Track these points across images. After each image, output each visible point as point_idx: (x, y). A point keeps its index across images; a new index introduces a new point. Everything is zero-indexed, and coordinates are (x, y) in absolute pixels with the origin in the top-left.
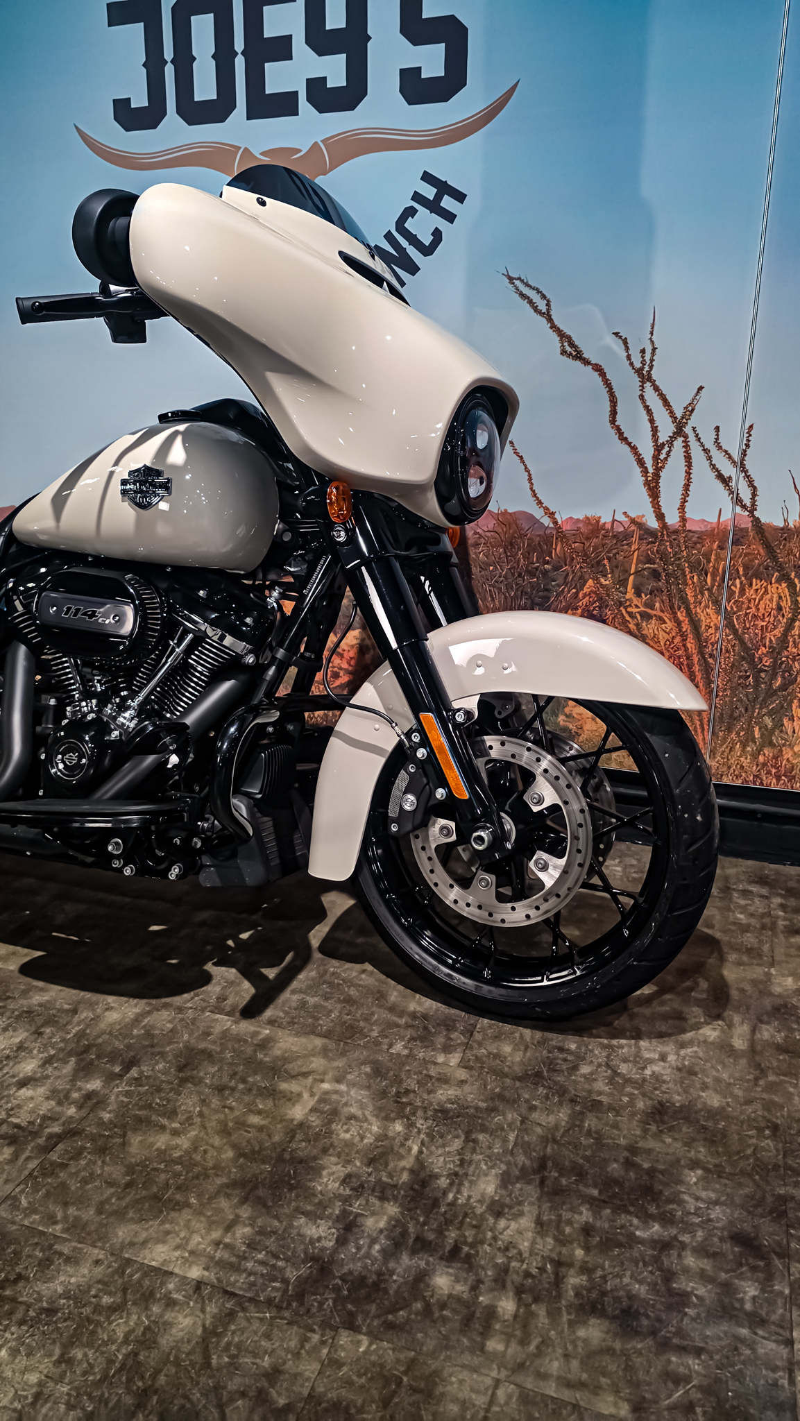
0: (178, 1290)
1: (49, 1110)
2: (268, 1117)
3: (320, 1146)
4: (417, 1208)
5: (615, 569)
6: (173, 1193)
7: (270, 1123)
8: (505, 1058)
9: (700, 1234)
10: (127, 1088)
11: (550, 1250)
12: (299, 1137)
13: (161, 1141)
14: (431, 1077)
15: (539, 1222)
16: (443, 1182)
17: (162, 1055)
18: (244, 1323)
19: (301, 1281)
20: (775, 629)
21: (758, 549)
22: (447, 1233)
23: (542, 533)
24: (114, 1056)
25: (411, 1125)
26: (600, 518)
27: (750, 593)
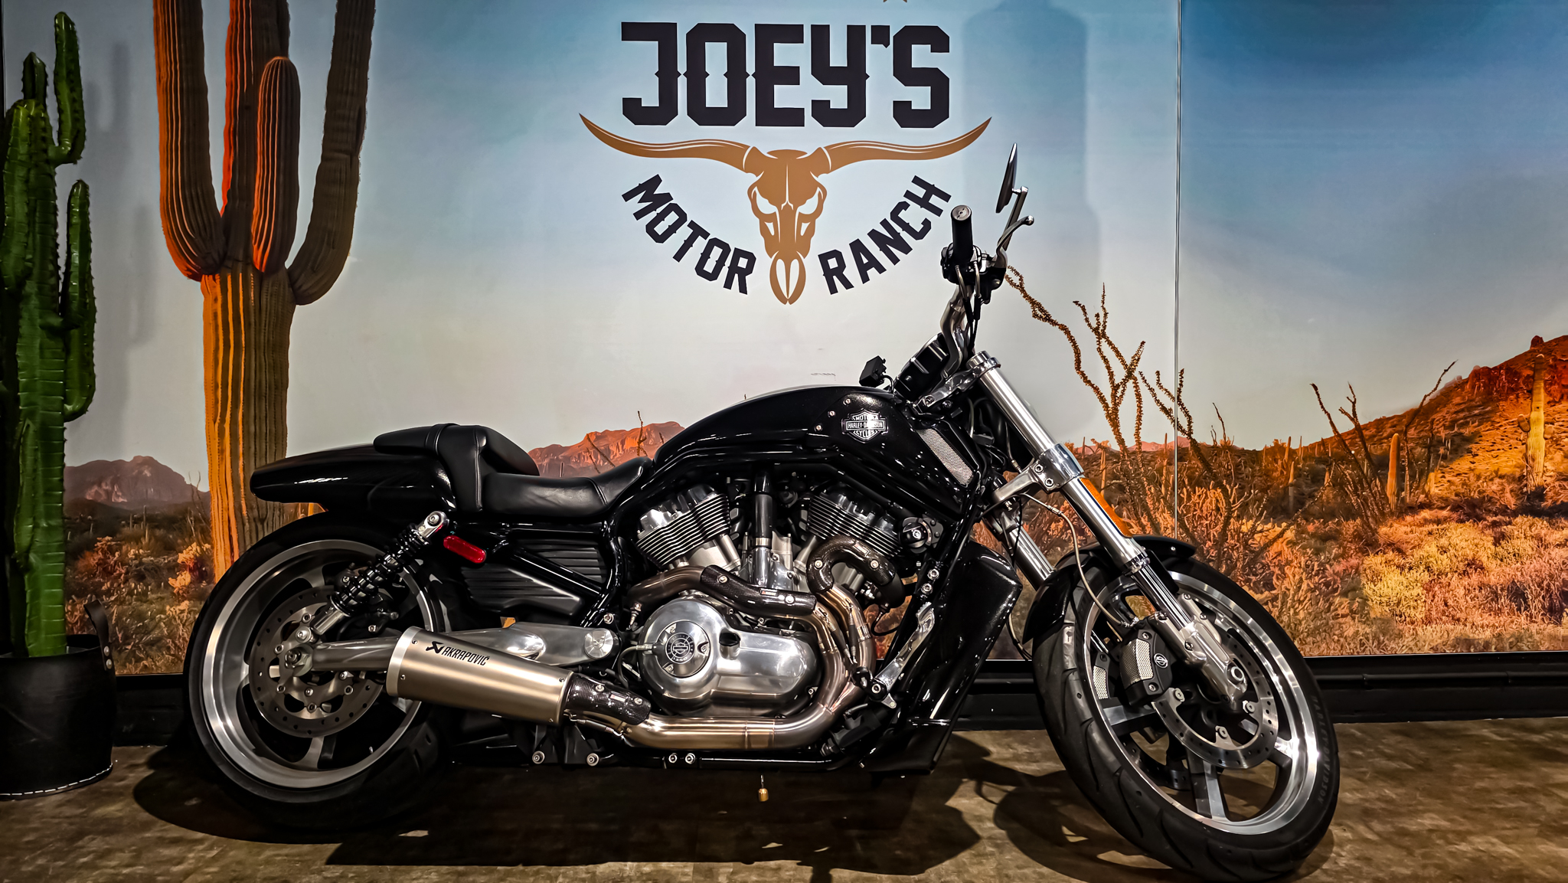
20: (1216, 526)
21: (1196, 463)
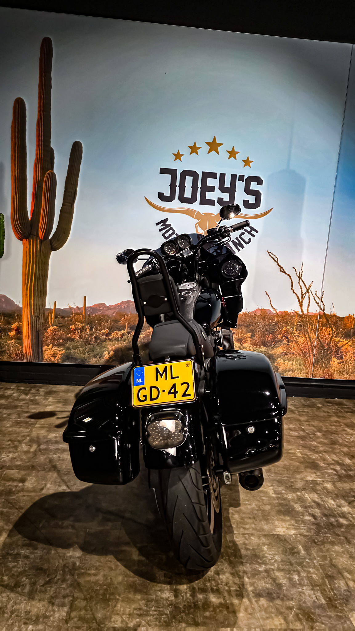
0: (321, 482)
3: (311, 460)
4: (341, 465)
5: (291, 325)
16: (340, 461)
18: (337, 484)
19: (338, 478)
20: (328, 339)
21: (325, 320)
23: (273, 315)
25: (322, 454)
26: (287, 311)
27: (323, 330)
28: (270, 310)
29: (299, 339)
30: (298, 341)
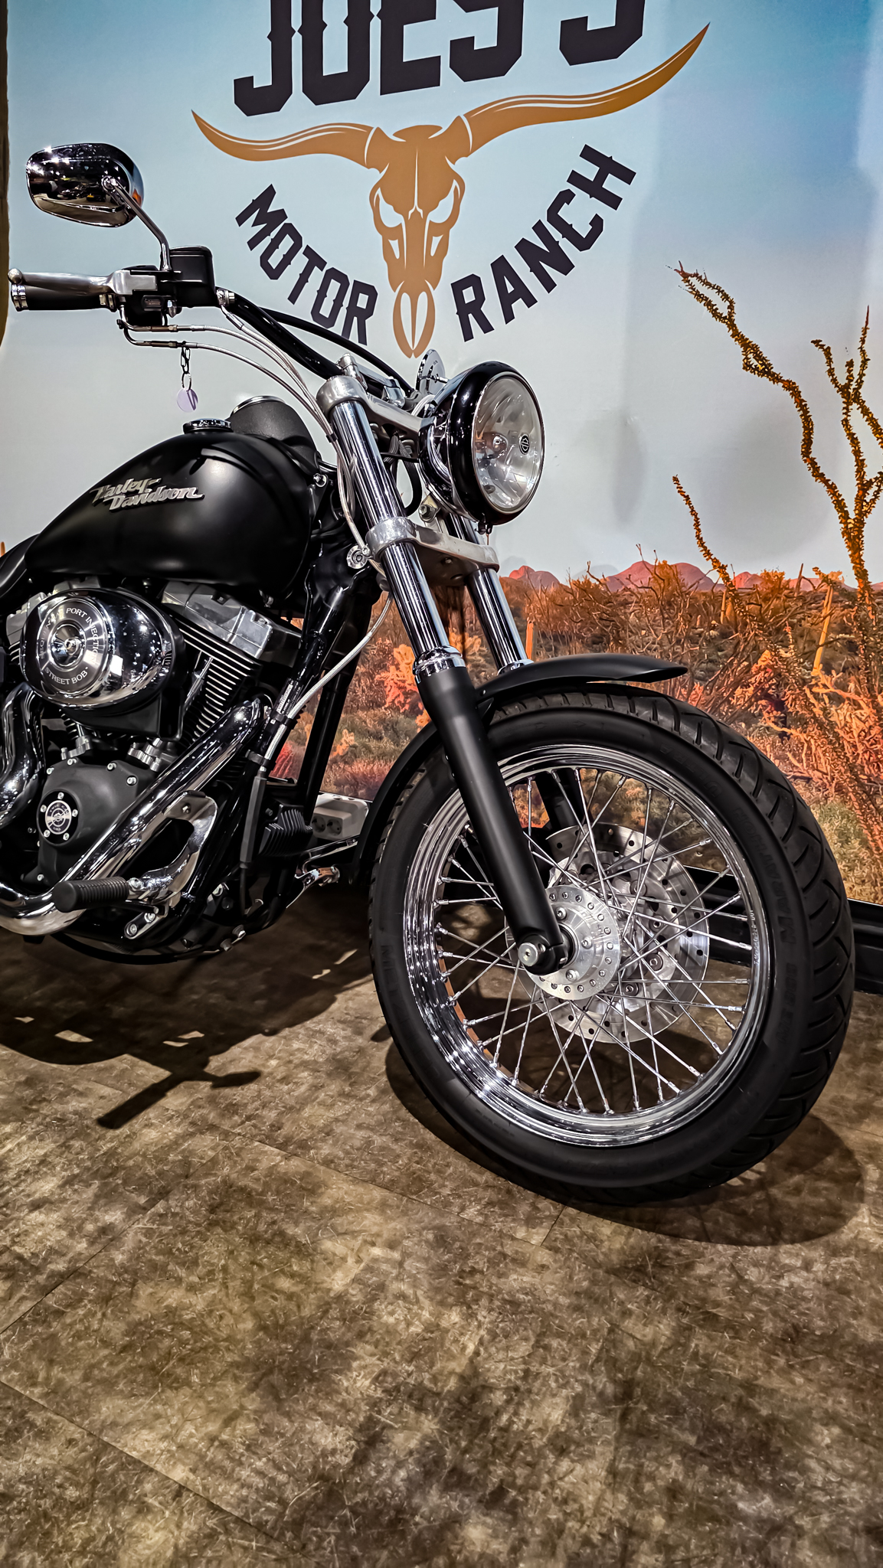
0: (155, 1494)
1: (58, 1242)
2: (301, 1282)
3: (356, 1329)
4: (460, 1428)
5: (799, 639)
6: (174, 1366)
7: (302, 1290)
8: (602, 1241)
9: (825, 1519)
10: (149, 1226)
11: (623, 1513)
12: (334, 1313)
13: (174, 1297)
14: (505, 1256)
15: (612, 1471)
16: (498, 1398)
17: (195, 1187)
18: (224, 1551)
19: (303, 1505)
22: (492, 1468)
23: (708, 591)
24: (142, 1185)
25: (471, 1315)
26: (783, 574)
28: (698, 570)
29: (840, 715)
30: (832, 725)
